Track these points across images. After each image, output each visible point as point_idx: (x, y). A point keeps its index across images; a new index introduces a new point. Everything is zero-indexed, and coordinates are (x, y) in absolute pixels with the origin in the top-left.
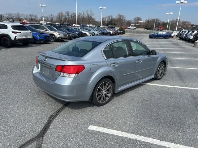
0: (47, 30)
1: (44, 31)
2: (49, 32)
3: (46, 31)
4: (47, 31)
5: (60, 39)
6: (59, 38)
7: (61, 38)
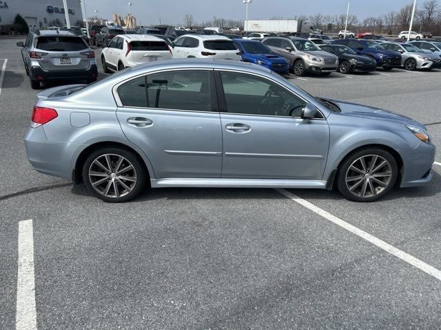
0: (293, 50)
1: (287, 51)
2: (297, 53)
3: (290, 51)
4: (293, 52)
5: (314, 69)
6: (311, 67)
7: (316, 68)
